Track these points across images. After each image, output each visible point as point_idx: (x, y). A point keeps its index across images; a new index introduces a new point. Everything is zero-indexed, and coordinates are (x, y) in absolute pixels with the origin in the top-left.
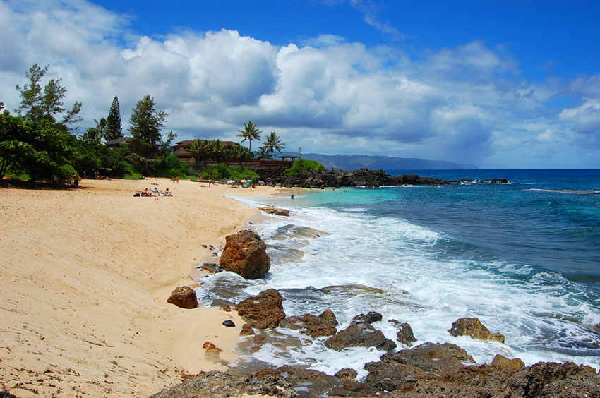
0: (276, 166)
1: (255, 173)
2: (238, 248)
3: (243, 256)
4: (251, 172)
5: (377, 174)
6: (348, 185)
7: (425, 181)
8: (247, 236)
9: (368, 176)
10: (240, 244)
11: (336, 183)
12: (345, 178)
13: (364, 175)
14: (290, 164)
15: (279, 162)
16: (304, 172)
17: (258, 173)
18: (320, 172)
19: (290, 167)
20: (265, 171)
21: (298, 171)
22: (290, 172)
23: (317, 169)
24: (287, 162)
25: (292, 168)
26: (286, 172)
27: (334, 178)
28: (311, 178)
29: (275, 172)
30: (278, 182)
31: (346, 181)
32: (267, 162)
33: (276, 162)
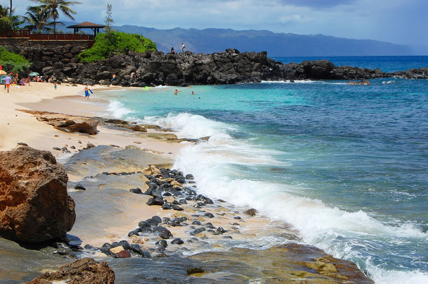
0: (63, 44)
1: (21, 58)
2: (9, 180)
3: (19, 196)
4: (14, 56)
5: (256, 60)
6: (203, 82)
7: (345, 73)
8: (27, 155)
9: (240, 64)
10: (12, 172)
11: (180, 76)
12: (196, 67)
13: (233, 61)
14: (90, 41)
15: (69, 36)
16: (118, 56)
17: (27, 57)
18: (148, 56)
19: (90, 45)
20: (41, 54)
21: (105, 54)
22: (92, 55)
23: (142, 50)
24: (84, 36)
25: (94, 49)
26: (83, 56)
27: (175, 68)
28: (130, 68)
29: (62, 56)
30: (68, 74)
31: (197, 72)
32: (46, 36)
33: (61, 36)
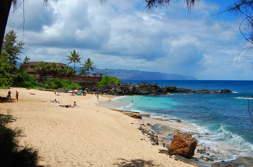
0: (91, 80)
1: (78, 85)
4: (76, 84)
5: (154, 86)
6: (137, 94)
7: (180, 91)
9: (148, 88)
11: (129, 92)
12: (134, 88)
13: (146, 87)
14: (100, 79)
16: (110, 84)
17: (80, 85)
18: (119, 85)
19: (100, 81)
20: (84, 84)
21: (105, 84)
22: (101, 84)
23: (117, 83)
24: (98, 78)
25: (101, 82)
26: (98, 84)
27: (128, 89)
28: (113, 89)
29: (91, 84)
30: (94, 90)
31: (135, 90)
32: (86, 78)
33: (91, 77)
